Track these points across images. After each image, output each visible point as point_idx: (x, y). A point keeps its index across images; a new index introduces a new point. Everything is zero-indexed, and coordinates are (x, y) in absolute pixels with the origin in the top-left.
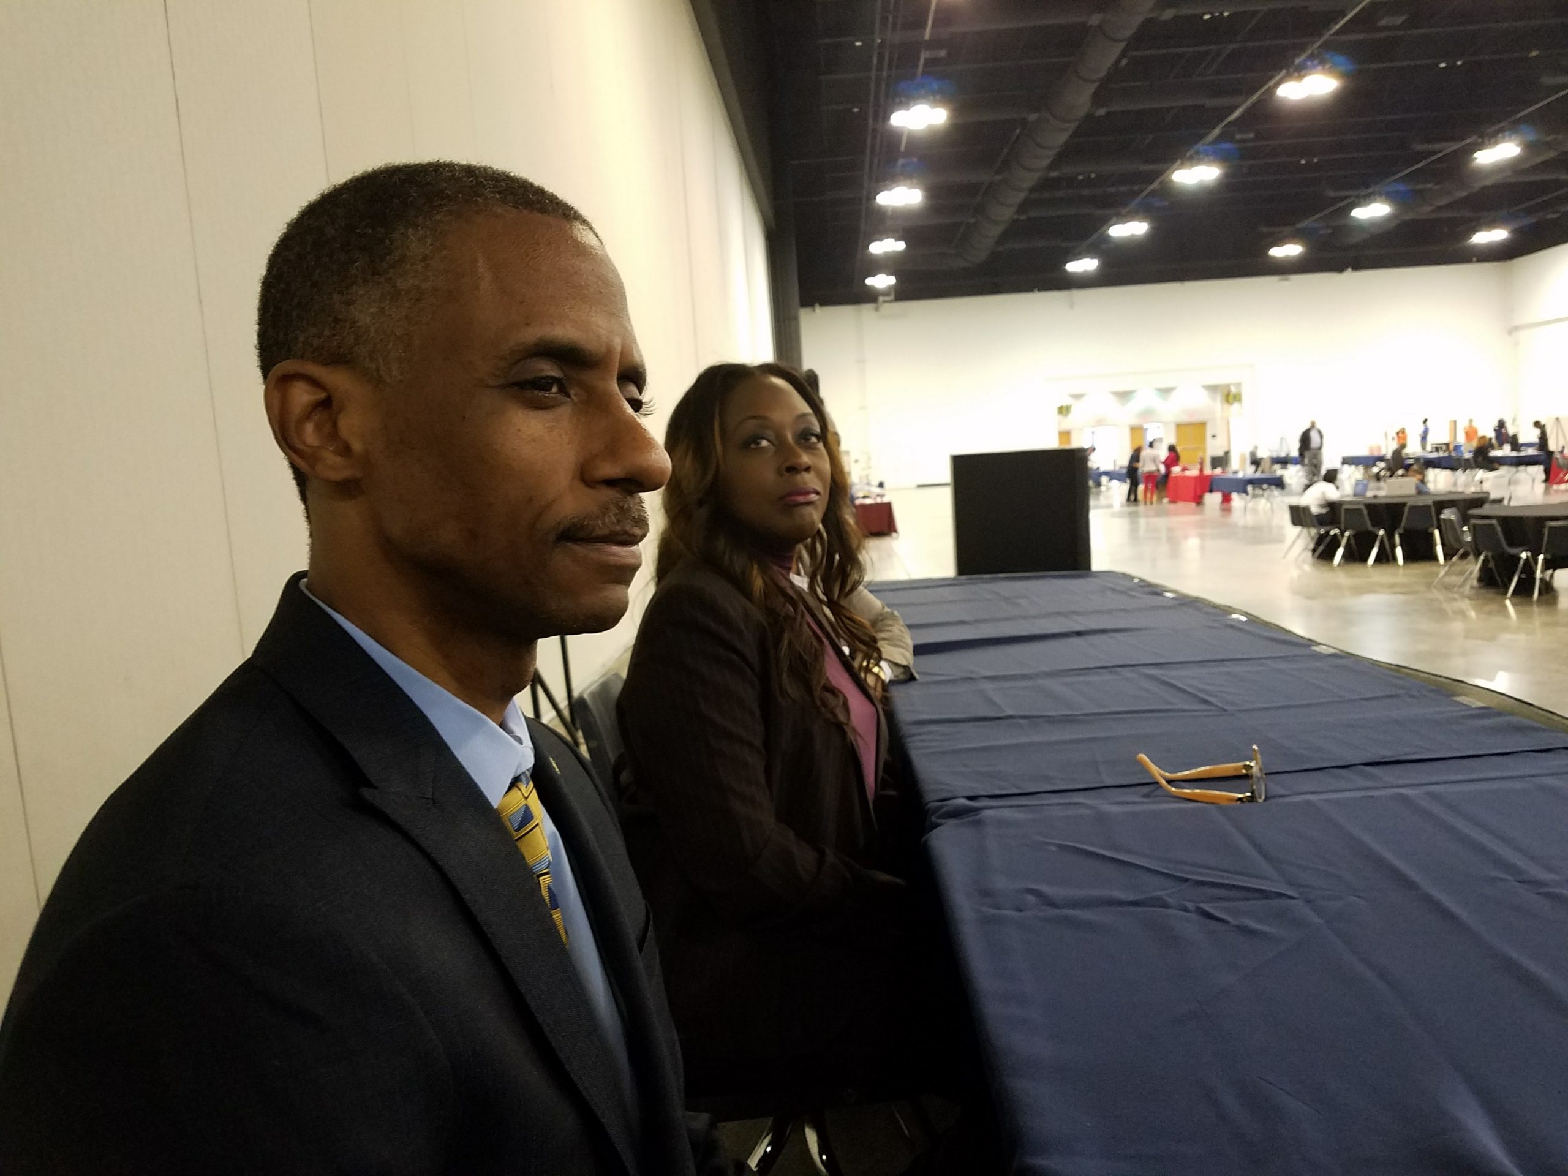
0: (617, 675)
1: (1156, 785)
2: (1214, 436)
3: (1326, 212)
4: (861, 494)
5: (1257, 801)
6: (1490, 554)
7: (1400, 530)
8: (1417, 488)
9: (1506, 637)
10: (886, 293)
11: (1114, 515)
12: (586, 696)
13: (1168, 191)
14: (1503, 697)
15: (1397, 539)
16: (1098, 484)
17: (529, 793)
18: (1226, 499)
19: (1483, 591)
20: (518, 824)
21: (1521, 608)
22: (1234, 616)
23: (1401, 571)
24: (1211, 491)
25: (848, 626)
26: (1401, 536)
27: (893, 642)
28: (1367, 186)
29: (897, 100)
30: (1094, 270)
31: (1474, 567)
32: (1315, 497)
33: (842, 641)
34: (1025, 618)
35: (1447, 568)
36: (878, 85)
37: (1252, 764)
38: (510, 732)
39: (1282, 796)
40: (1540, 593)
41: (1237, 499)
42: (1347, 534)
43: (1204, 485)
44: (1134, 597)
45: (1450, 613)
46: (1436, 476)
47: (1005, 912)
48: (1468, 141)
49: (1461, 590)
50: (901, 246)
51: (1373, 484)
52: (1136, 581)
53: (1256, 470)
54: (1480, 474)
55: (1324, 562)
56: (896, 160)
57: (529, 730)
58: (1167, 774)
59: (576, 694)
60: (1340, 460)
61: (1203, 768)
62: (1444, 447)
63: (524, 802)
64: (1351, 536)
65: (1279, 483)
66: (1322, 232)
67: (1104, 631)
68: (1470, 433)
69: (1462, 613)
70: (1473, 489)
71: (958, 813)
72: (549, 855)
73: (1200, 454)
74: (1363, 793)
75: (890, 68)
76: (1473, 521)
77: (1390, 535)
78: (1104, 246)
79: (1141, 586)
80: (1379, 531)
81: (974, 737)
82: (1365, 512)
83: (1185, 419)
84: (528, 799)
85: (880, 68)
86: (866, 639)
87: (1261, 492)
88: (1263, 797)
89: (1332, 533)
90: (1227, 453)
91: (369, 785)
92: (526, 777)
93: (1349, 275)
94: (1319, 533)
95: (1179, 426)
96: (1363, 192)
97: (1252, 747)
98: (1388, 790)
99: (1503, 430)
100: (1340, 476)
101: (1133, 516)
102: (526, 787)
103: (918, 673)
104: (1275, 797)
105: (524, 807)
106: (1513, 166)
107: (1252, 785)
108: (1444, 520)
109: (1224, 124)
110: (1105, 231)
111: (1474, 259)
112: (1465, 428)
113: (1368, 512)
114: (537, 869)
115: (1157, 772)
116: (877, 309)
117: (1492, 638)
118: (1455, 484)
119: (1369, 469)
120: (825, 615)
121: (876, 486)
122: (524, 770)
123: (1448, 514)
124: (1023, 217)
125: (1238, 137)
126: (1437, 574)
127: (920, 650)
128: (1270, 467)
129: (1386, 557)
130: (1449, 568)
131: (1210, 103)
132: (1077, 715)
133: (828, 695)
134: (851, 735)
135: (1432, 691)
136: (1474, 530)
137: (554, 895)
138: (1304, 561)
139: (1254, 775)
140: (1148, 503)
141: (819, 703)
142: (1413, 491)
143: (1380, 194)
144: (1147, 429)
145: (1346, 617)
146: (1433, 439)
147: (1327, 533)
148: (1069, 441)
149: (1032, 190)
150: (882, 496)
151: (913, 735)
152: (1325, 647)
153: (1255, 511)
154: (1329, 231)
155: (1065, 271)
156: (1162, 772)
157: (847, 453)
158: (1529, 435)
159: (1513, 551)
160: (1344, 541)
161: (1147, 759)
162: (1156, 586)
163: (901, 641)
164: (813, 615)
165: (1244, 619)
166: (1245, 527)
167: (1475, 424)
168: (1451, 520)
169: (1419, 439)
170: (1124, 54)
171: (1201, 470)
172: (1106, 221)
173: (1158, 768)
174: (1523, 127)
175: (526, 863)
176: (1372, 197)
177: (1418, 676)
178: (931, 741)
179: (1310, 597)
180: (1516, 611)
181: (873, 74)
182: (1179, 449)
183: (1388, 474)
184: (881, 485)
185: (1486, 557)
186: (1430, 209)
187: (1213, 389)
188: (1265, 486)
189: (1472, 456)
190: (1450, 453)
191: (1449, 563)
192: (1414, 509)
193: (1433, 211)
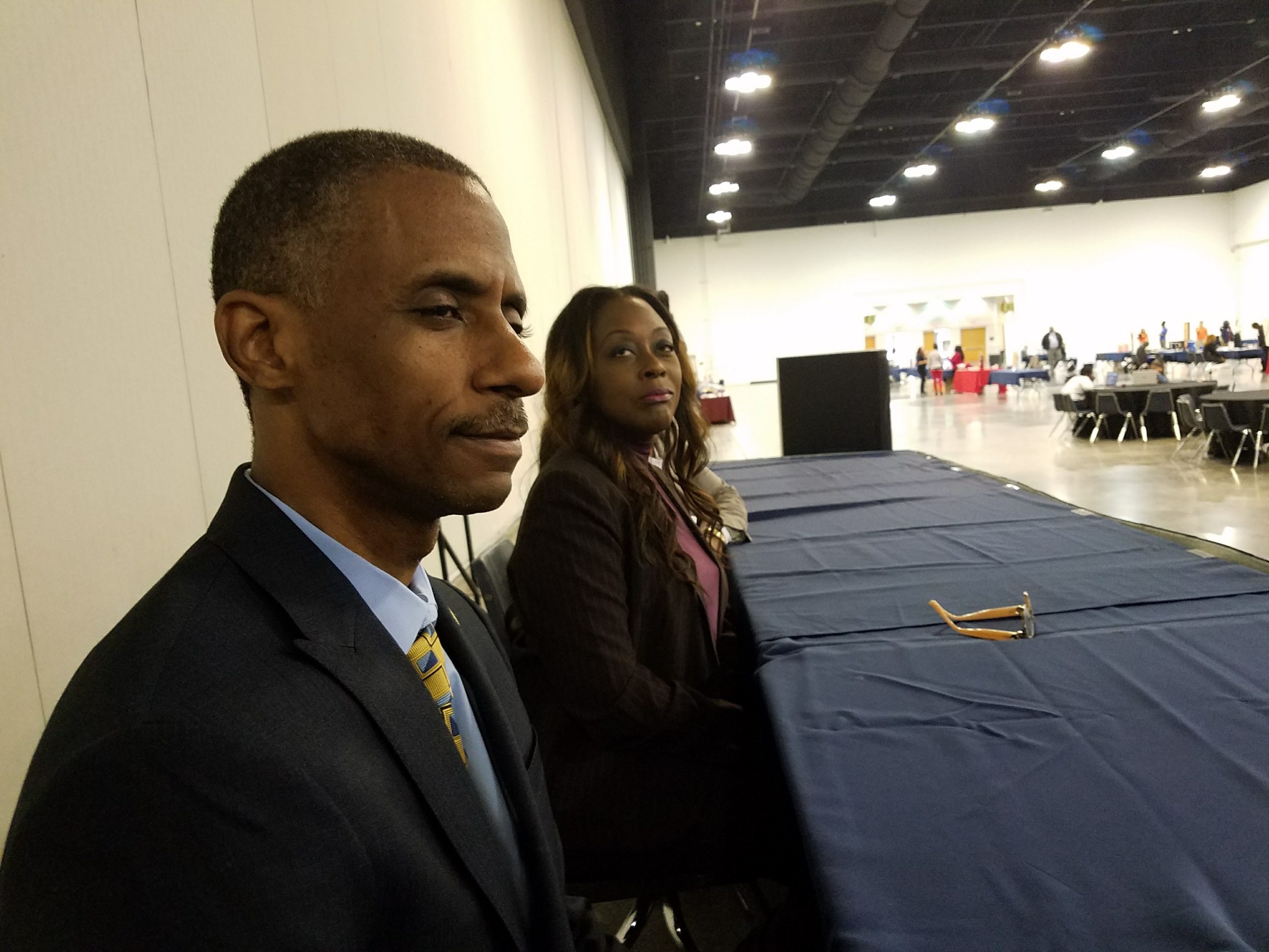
0: (508, 542)
1: (945, 626)
2: (992, 339)
3: (1080, 155)
4: (705, 390)
5: (1027, 637)
6: (1218, 431)
7: (1144, 413)
8: (1158, 378)
9: (1231, 498)
10: (723, 226)
11: (911, 404)
12: (482, 559)
13: (952, 140)
14: (1228, 549)
15: (1142, 420)
16: (898, 379)
17: (433, 642)
18: (1003, 390)
19: (1213, 462)
20: (425, 666)
21: (1245, 475)
22: (1009, 486)
23: (1145, 446)
24: (990, 383)
25: (696, 501)
26: (1145, 417)
27: (731, 511)
28: (1115, 133)
29: (731, 69)
30: (893, 205)
31: (1205, 442)
32: (1074, 388)
33: (691, 512)
34: (838, 489)
35: (1183, 443)
36: (714, 59)
37: (1024, 607)
38: (417, 592)
39: (1050, 633)
40: (1259, 462)
41: (1011, 390)
42: (1101, 416)
43: (983, 379)
44: (927, 471)
45: (1186, 480)
46: (1173, 368)
47: (823, 731)
48: (1196, 94)
49: (1194, 461)
50: (735, 188)
51: (1122, 376)
52: (929, 458)
53: (1027, 366)
54: (1210, 366)
55: (1081, 440)
56: (730, 118)
57: (433, 589)
58: (954, 616)
59: (476, 556)
60: (1095, 356)
61: (984, 611)
62: (1180, 345)
63: (430, 649)
64: (1104, 419)
65: (1045, 376)
66: (1078, 171)
67: (902, 500)
68: (1201, 333)
69: (1196, 480)
70: (1204, 379)
71: (785, 650)
72: (451, 691)
73: (981, 353)
74: (1115, 630)
75: (724, 43)
76: (1204, 405)
77: (1136, 417)
78: (900, 186)
79: (934, 463)
80: (1126, 414)
81: (795, 588)
82: (1116, 398)
83: (967, 324)
84: (433, 647)
85: (716, 44)
86: (711, 510)
87: (1030, 383)
88: (1033, 634)
89: (1089, 416)
90: (1003, 353)
91: (303, 637)
92: (431, 629)
93: (1101, 206)
94: (1078, 417)
95: (964, 331)
96: (1112, 137)
97: (1023, 592)
98: (1134, 627)
99: (1228, 330)
100: (1096, 370)
101: (924, 404)
102: (431, 637)
103: (751, 536)
104: (1043, 633)
105: (430, 653)
106: (1234, 114)
107: (1024, 624)
108: (1180, 404)
109: (997, 83)
110: (901, 173)
111: (1203, 191)
112: (1197, 329)
113: (1118, 399)
114: (441, 703)
115: (947, 615)
116: (716, 240)
117: (1220, 500)
118: (1189, 375)
119: (1118, 364)
120: (677, 491)
121: (717, 384)
122: (429, 623)
123: (1184, 399)
124: (834, 163)
125: (1009, 94)
126: (1175, 448)
127: (753, 517)
128: (1038, 364)
129: (1133, 435)
130: (1185, 443)
131: (986, 66)
132: (880, 569)
133: (679, 559)
134: (698, 591)
135: (1169, 545)
136: (1205, 412)
137: (456, 724)
138: (1066, 439)
139: (1025, 616)
140: (939, 394)
141: (671, 565)
142: (1155, 381)
143: (1125, 139)
144: (937, 334)
145: (1099, 484)
146: (1170, 339)
147: (1085, 416)
148: (873, 345)
149: (841, 141)
150: (722, 391)
151: (748, 587)
152: (1083, 510)
153: (1026, 399)
154: (1084, 170)
155: (869, 206)
156: (950, 614)
157: (694, 357)
158: (1249, 334)
159: (1237, 428)
160: (1098, 423)
161: (937, 604)
162: (945, 462)
163: (739, 511)
164: (667, 492)
165: (1017, 488)
166: (1018, 413)
167: (1205, 326)
168: (1186, 404)
169: (1159, 338)
170: (915, 28)
171: (982, 367)
172: (902, 165)
173: (946, 611)
174: (1242, 82)
175: (433, 699)
176: (1119, 142)
177: (1160, 533)
178: (762, 591)
179: (1071, 469)
180: (1240, 477)
181: (711, 47)
182: (964, 349)
183: (1134, 367)
184: (722, 383)
185: (1215, 434)
186: (1166, 149)
187: (991, 300)
188: (1034, 379)
189: (1202, 351)
190: (1184, 349)
191: (1185, 439)
192: (1156, 395)
193: (1170, 152)
